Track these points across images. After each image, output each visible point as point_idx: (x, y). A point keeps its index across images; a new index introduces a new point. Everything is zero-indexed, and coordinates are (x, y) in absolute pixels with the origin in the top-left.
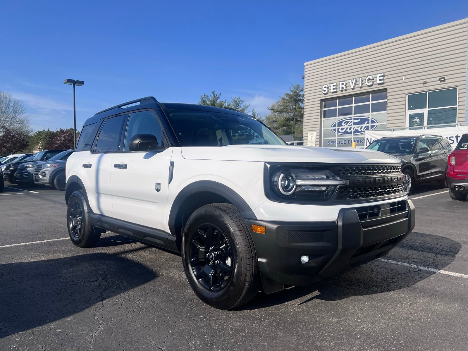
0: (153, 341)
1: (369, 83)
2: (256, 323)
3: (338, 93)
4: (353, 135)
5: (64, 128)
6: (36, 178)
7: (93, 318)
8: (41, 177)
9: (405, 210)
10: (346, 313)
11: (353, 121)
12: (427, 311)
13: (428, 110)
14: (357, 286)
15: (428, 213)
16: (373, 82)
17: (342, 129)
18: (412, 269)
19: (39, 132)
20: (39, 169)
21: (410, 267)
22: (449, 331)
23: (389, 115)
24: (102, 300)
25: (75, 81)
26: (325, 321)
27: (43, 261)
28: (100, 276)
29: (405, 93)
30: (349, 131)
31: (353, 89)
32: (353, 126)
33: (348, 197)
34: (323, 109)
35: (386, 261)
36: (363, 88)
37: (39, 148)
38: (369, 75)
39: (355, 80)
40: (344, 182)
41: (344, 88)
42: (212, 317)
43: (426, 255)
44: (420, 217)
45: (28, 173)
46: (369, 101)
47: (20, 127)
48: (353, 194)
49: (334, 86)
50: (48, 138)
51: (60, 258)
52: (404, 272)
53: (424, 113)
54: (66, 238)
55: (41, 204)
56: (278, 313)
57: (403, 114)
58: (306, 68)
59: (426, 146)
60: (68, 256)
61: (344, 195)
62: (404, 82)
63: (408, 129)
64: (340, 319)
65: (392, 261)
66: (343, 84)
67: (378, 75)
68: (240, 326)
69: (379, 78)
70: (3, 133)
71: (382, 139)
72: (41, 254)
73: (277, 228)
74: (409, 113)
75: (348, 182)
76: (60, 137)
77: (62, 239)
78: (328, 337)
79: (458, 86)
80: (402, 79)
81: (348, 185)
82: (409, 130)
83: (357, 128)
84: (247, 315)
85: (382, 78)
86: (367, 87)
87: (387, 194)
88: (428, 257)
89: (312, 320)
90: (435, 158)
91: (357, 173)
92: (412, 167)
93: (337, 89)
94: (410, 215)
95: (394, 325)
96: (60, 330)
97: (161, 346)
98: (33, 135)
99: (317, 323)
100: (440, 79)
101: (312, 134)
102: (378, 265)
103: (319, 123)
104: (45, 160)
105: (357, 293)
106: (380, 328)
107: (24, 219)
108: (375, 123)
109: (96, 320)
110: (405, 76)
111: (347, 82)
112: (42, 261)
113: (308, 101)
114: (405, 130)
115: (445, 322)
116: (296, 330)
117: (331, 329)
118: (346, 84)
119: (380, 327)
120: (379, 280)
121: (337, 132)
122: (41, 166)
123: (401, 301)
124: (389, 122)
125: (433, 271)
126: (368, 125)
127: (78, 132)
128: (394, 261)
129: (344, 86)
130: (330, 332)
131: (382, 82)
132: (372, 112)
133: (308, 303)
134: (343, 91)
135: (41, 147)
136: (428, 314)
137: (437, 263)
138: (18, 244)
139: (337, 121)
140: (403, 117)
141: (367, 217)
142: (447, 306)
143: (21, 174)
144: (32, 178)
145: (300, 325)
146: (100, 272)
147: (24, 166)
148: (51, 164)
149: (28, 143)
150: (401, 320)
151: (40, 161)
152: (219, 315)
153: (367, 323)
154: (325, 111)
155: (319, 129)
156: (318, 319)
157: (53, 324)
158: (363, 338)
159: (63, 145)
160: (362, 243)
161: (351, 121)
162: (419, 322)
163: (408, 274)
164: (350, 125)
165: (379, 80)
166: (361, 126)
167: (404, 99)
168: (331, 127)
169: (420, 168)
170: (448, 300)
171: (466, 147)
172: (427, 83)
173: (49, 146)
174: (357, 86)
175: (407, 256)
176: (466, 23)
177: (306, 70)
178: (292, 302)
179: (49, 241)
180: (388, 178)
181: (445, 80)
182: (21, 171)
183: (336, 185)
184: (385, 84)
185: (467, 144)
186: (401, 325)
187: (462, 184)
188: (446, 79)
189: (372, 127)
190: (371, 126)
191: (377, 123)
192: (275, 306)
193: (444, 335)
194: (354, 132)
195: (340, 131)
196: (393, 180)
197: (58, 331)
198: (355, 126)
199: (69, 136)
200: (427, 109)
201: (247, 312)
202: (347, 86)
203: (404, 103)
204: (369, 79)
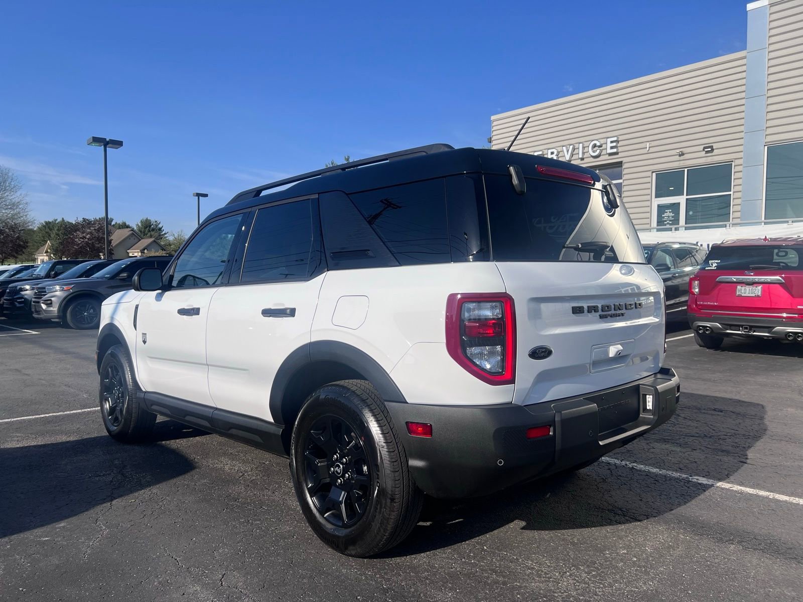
1: (594, 152)
5: (91, 217)
6: (35, 309)
7: (94, 523)
8: (44, 306)
13: (687, 199)
16: (601, 151)
19: (46, 223)
20: (41, 293)
24: (112, 500)
25: (107, 140)
28: (116, 467)
29: (650, 171)
31: (569, 161)
36: (586, 160)
37: (47, 252)
38: (596, 139)
39: (571, 147)
45: (23, 300)
47: (13, 215)
50: (62, 233)
51: (60, 441)
53: (679, 203)
54: (75, 412)
55: (41, 353)
57: (648, 203)
58: (493, 125)
60: (72, 439)
62: (649, 152)
63: (656, 230)
66: (552, 153)
67: (609, 140)
69: (609, 145)
72: (34, 436)
74: (656, 202)
76: (83, 233)
77: (68, 412)
79: (734, 160)
80: (646, 148)
85: (614, 144)
86: (592, 158)
96: (47, 539)
97: (176, 556)
98: (36, 228)
100: (705, 148)
104: (53, 278)
107: (11, 380)
109: (98, 526)
110: (650, 143)
111: (560, 149)
112: (33, 446)
114: (650, 232)
118: (559, 152)
122: (44, 288)
127: (116, 223)
129: (554, 156)
131: (615, 150)
135: (49, 250)
140: (648, 209)
143: (12, 302)
144: (30, 309)
146: (116, 462)
147: (16, 287)
148: (61, 285)
149: (27, 243)
151: (45, 278)
157: (38, 531)
159: (89, 246)
165: (609, 148)
167: (649, 180)
171: (715, 267)
172: (685, 155)
173: (64, 247)
174: (575, 157)
176: (745, 58)
177: (495, 128)
179: (47, 415)
181: (713, 150)
182: (12, 296)
184: (619, 154)
185: (716, 261)
187: (708, 324)
188: (714, 148)
197: (44, 539)
199: (99, 231)
200: (685, 197)
202: (559, 156)
203: (649, 185)
204: (595, 146)
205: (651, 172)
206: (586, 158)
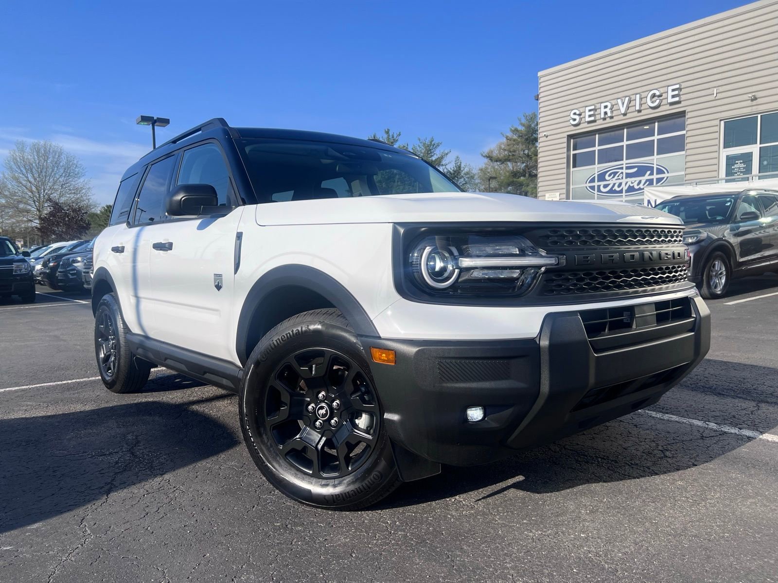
0: (167, 575)
1: (653, 102)
2: (378, 539)
3: (598, 122)
4: (624, 196)
6: (85, 279)
7: (78, 524)
9: (690, 316)
10: (560, 519)
11: (624, 171)
12: (725, 517)
13: (760, 148)
14: (594, 465)
15: (752, 327)
16: (661, 101)
17: (605, 186)
18: (707, 432)
19: (108, 207)
20: (89, 263)
21: (705, 427)
22: (765, 562)
23: (689, 158)
25: (155, 118)
26: (516, 535)
27: (42, 417)
28: (127, 444)
29: (717, 119)
30: (618, 189)
31: (625, 114)
32: (624, 181)
33: (563, 290)
34: (572, 152)
35: (659, 415)
36: (643, 112)
38: (655, 88)
39: (627, 99)
40: (556, 260)
41: (609, 114)
42: (296, 525)
43: (739, 405)
44: (737, 335)
45: (76, 272)
46: (654, 135)
47: (76, 199)
48: (575, 285)
49: (590, 110)
52: (691, 437)
53: (752, 152)
54: (96, 378)
56: (427, 518)
57: (716, 155)
58: (541, 81)
59: (753, 209)
61: (555, 286)
62: (716, 98)
63: (724, 181)
64: (544, 532)
65: (671, 416)
66: (606, 107)
67: (670, 88)
68: (345, 545)
69: (670, 93)
70: (50, 209)
71: (673, 199)
72: (45, 404)
73: (418, 352)
74: (725, 153)
75: (563, 260)
78: (512, 572)
80: (714, 94)
81: (565, 266)
82: (726, 182)
83: (632, 183)
84: (366, 521)
85: (676, 92)
86: (650, 109)
87: (649, 284)
88: (743, 408)
89: (490, 533)
90: (771, 231)
91: (585, 242)
92: (727, 247)
93: (597, 116)
94: (699, 327)
95: (653, 546)
96: (8, 548)
98: (99, 212)
99: (498, 541)
101: (553, 196)
102: (643, 423)
103: (565, 176)
105: (590, 479)
106: (622, 553)
107: (46, 346)
108: (664, 173)
109: (81, 529)
110: (718, 88)
111: (614, 102)
113: (545, 139)
114: (718, 183)
115: (760, 540)
116: (451, 555)
117: (523, 554)
118: (613, 106)
119: (623, 551)
120: (639, 454)
121: (596, 192)
123: (676, 495)
124: (689, 171)
125: (748, 435)
126: (651, 177)
128: (674, 416)
129: (608, 110)
130: (518, 561)
131: (677, 99)
132: (658, 154)
133: (490, 500)
134: (607, 119)
136: (726, 523)
137: (759, 419)
138: (16, 388)
139: (596, 172)
140: (715, 161)
141: (605, 330)
142: (769, 506)
143: (65, 273)
144: (81, 279)
145: (463, 544)
146: (129, 437)
147: (69, 259)
149: (90, 224)
150: (670, 535)
152: (312, 522)
153: (599, 541)
154: (575, 155)
155: (565, 187)
156: (502, 532)
158: (583, 574)
160: (592, 380)
161: (620, 171)
162: (705, 539)
163: (699, 441)
164: (619, 179)
165: (671, 97)
166: (638, 179)
167: (716, 129)
168: (586, 183)
169: (741, 248)
170: (772, 493)
172: (758, 100)
174: (631, 109)
175: (702, 406)
177: (542, 85)
178: (460, 497)
180: (651, 254)
182: (65, 268)
183: (540, 267)
184: (682, 102)
186: (667, 546)
189: (659, 180)
190: (657, 179)
191: (668, 172)
192: (424, 505)
193: (753, 571)
194: (627, 191)
195: (602, 189)
196: (662, 259)
197: (5, 548)
198: (629, 180)
200: (758, 145)
201: (367, 516)
202: (613, 110)
203: (716, 135)
204: (654, 96)
205: (719, 120)
206: (644, 110)
